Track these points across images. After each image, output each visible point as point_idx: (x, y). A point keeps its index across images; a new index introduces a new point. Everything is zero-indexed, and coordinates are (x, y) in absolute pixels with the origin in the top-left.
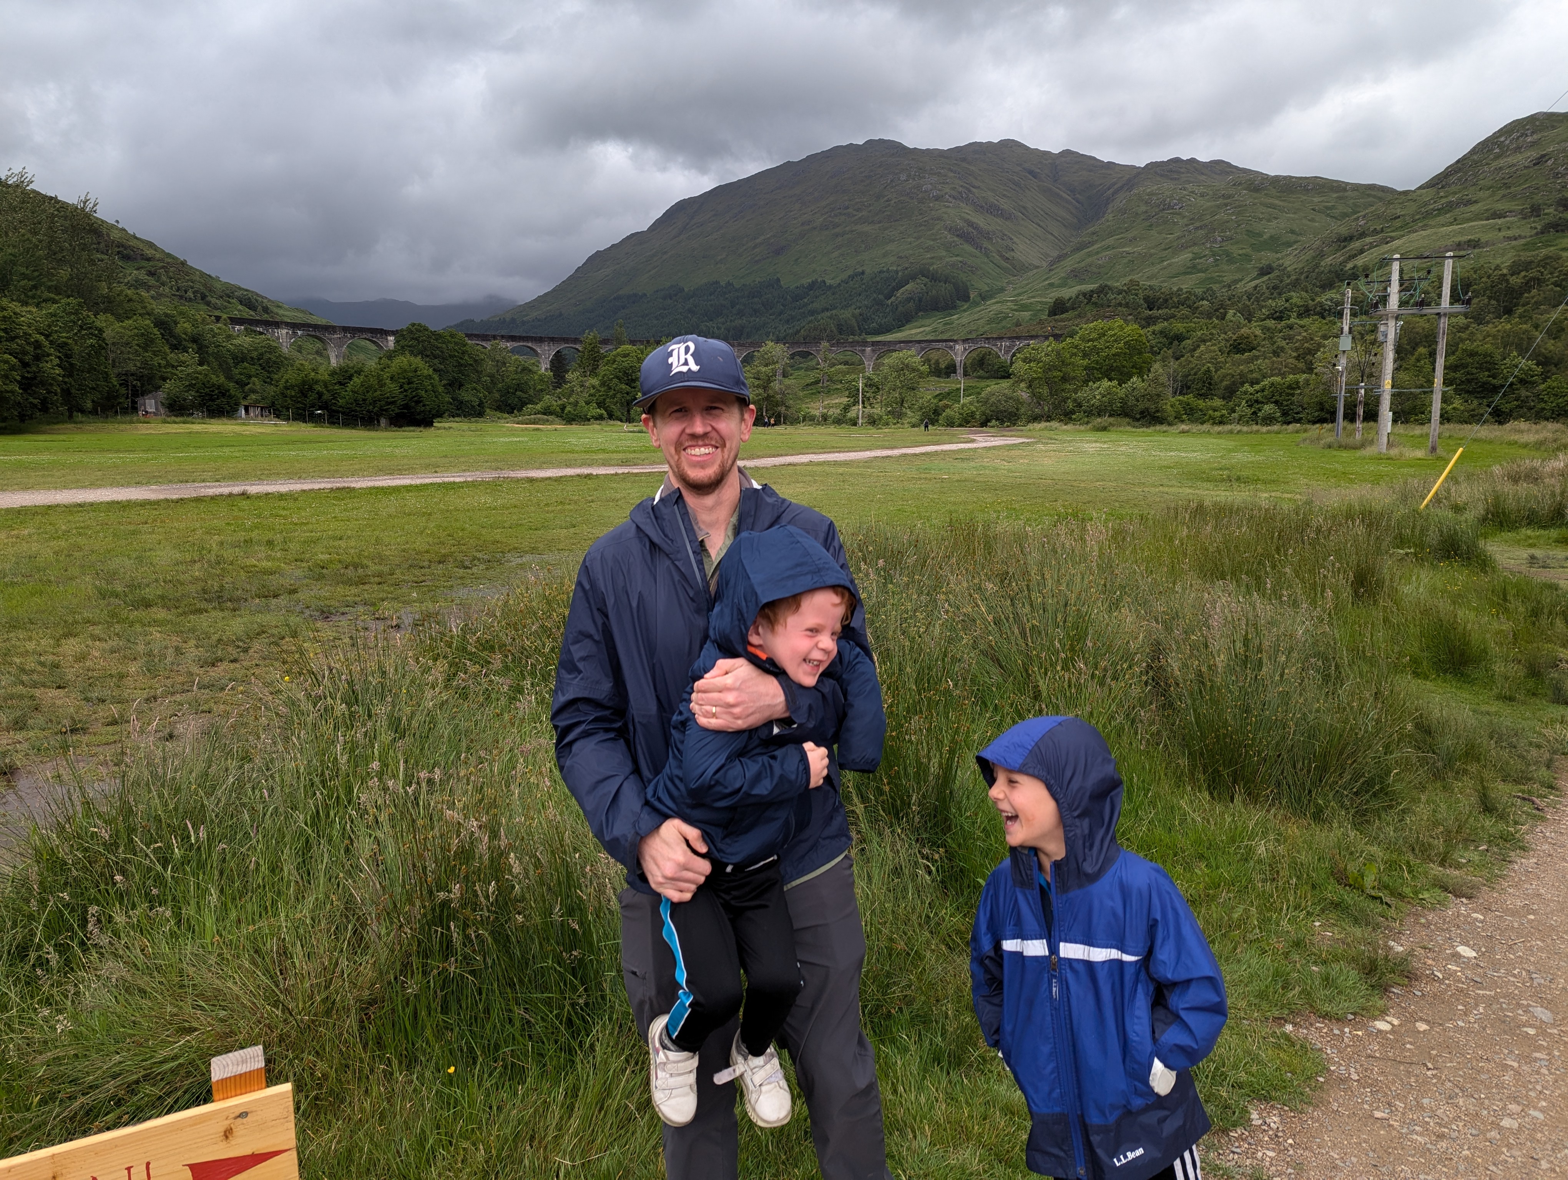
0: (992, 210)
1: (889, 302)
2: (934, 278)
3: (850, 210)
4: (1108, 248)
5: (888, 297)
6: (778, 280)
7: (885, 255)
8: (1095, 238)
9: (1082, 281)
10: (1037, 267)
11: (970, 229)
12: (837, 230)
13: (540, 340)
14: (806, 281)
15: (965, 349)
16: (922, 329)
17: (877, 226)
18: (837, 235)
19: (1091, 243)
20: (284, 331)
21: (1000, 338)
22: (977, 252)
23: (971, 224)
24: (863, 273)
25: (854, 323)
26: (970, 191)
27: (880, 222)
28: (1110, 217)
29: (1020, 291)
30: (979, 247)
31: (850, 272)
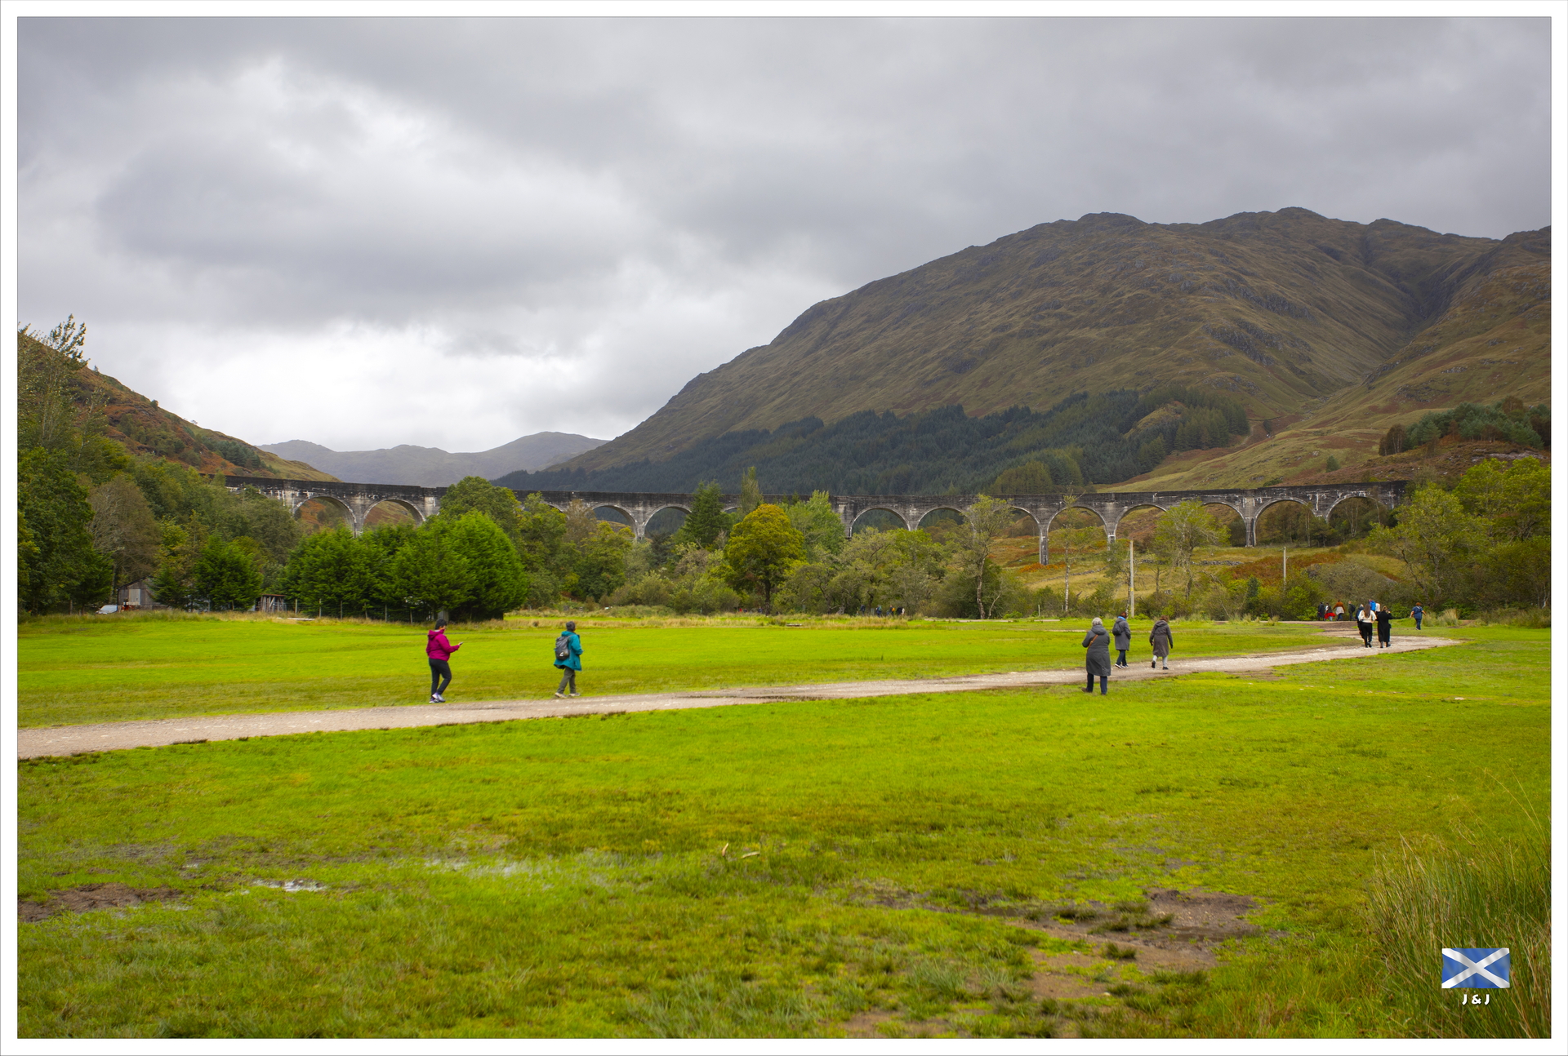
0: (1274, 304)
1: (1127, 436)
2: (1194, 401)
3: (1062, 310)
4: (1458, 356)
5: (1124, 429)
6: (960, 408)
7: (1118, 370)
8: (1436, 341)
9: (1422, 404)
10: (1349, 384)
11: (1243, 331)
12: (1045, 337)
13: (632, 499)
14: (1000, 409)
15: (1258, 504)
16: (1178, 475)
17: (1104, 330)
18: (1045, 345)
19: (1435, 348)
20: (289, 493)
21: (1313, 488)
22: (1256, 364)
23: (1244, 325)
24: (1085, 396)
25: (1075, 467)
26: (1240, 279)
27: (1106, 325)
28: (1459, 311)
29: (1325, 418)
30: (1255, 356)
31: (1066, 395)
